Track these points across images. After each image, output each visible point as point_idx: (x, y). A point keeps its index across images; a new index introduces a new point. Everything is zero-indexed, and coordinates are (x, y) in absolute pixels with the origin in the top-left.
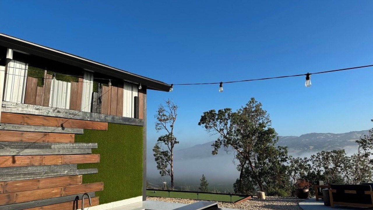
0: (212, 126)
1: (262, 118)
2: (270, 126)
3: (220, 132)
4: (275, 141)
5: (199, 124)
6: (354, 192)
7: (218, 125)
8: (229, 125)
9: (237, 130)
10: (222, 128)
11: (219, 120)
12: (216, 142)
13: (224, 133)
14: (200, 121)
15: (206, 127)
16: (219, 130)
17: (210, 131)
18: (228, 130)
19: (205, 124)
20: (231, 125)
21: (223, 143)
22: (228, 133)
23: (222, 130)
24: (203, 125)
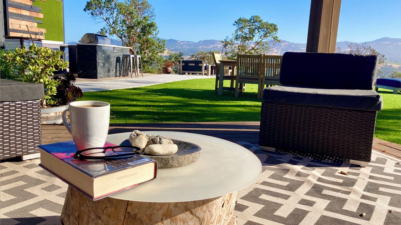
0: (98, 13)
1: (147, 12)
2: (154, 20)
3: (105, 21)
4: (156, 34)
5: (85, 10)
6: (194, 65)
7: (104, 13)
8: (115, 15)
9: (123, 21)
10: (108, 17)
11: (105, 9)
12: (102, 30)
13: (110, 23)
14: (85, 7)
15: (92, 14)
16: (105, 19)
17: (95, 19)
18: (114, 20)
19: (91, 11)
20: (117, 15)
21: (108, 32)
22: (113, 23)
23: (107, 19)
24: (88, 11)
